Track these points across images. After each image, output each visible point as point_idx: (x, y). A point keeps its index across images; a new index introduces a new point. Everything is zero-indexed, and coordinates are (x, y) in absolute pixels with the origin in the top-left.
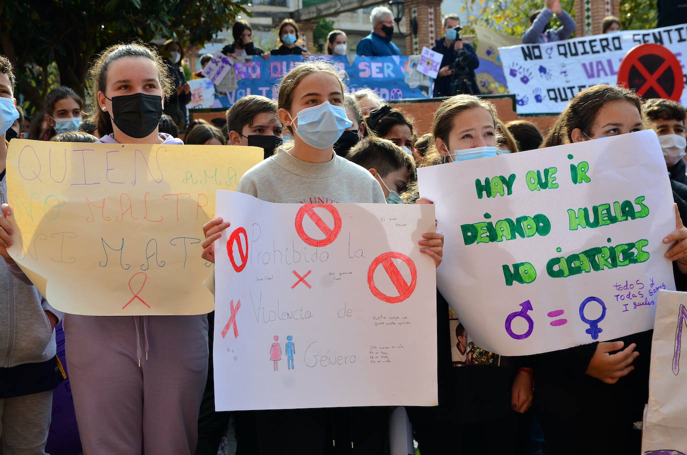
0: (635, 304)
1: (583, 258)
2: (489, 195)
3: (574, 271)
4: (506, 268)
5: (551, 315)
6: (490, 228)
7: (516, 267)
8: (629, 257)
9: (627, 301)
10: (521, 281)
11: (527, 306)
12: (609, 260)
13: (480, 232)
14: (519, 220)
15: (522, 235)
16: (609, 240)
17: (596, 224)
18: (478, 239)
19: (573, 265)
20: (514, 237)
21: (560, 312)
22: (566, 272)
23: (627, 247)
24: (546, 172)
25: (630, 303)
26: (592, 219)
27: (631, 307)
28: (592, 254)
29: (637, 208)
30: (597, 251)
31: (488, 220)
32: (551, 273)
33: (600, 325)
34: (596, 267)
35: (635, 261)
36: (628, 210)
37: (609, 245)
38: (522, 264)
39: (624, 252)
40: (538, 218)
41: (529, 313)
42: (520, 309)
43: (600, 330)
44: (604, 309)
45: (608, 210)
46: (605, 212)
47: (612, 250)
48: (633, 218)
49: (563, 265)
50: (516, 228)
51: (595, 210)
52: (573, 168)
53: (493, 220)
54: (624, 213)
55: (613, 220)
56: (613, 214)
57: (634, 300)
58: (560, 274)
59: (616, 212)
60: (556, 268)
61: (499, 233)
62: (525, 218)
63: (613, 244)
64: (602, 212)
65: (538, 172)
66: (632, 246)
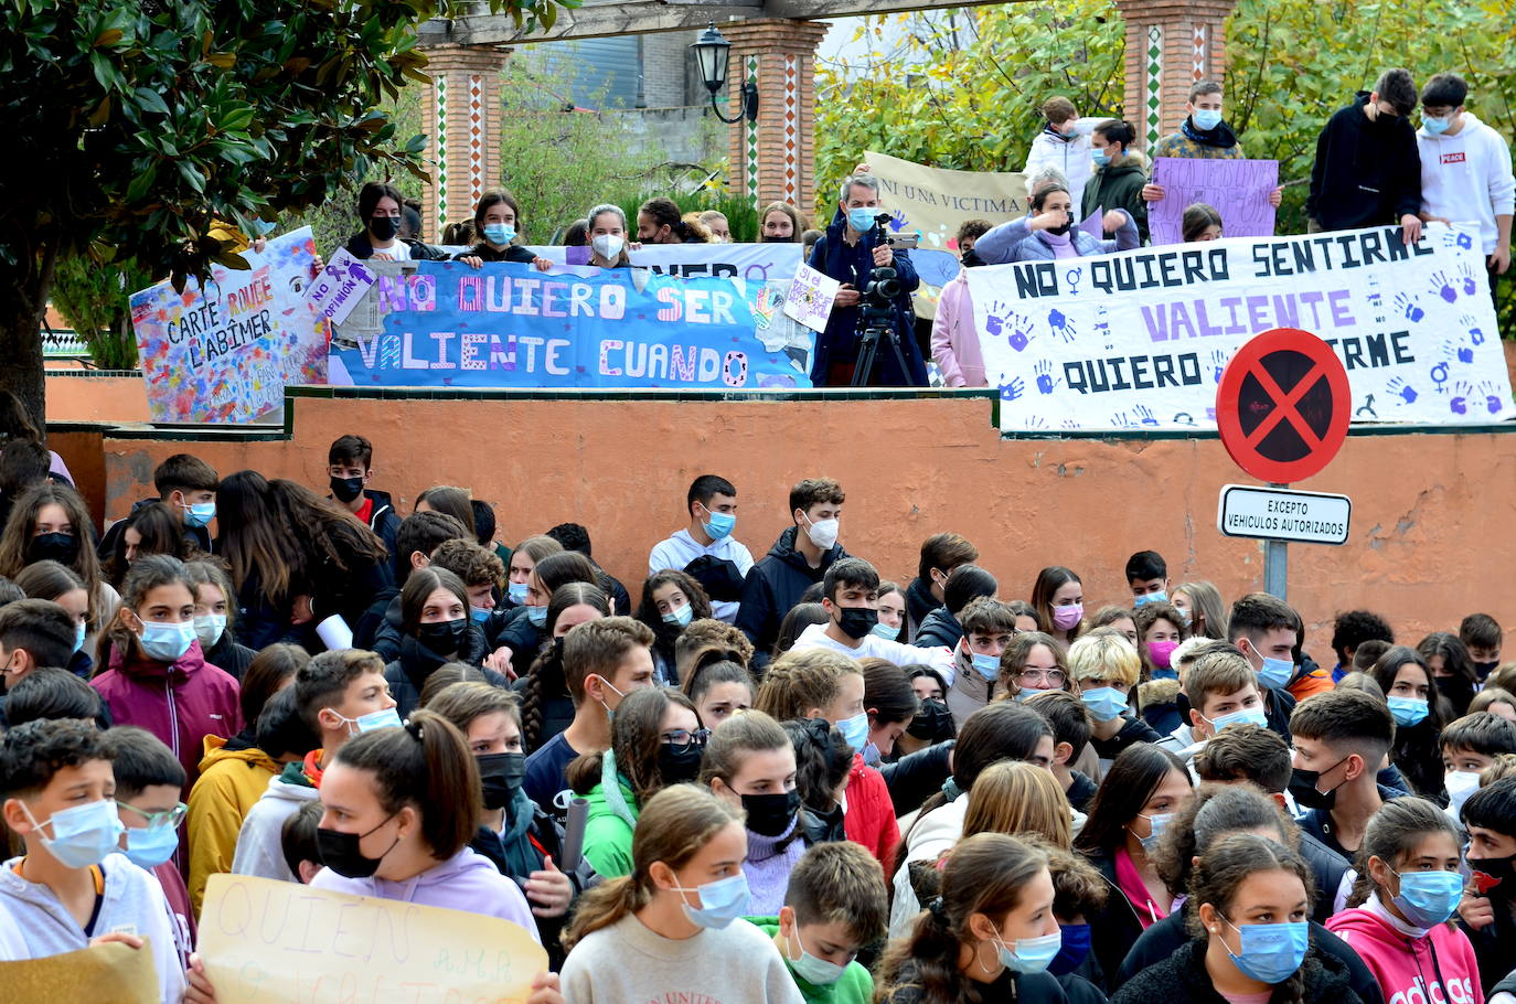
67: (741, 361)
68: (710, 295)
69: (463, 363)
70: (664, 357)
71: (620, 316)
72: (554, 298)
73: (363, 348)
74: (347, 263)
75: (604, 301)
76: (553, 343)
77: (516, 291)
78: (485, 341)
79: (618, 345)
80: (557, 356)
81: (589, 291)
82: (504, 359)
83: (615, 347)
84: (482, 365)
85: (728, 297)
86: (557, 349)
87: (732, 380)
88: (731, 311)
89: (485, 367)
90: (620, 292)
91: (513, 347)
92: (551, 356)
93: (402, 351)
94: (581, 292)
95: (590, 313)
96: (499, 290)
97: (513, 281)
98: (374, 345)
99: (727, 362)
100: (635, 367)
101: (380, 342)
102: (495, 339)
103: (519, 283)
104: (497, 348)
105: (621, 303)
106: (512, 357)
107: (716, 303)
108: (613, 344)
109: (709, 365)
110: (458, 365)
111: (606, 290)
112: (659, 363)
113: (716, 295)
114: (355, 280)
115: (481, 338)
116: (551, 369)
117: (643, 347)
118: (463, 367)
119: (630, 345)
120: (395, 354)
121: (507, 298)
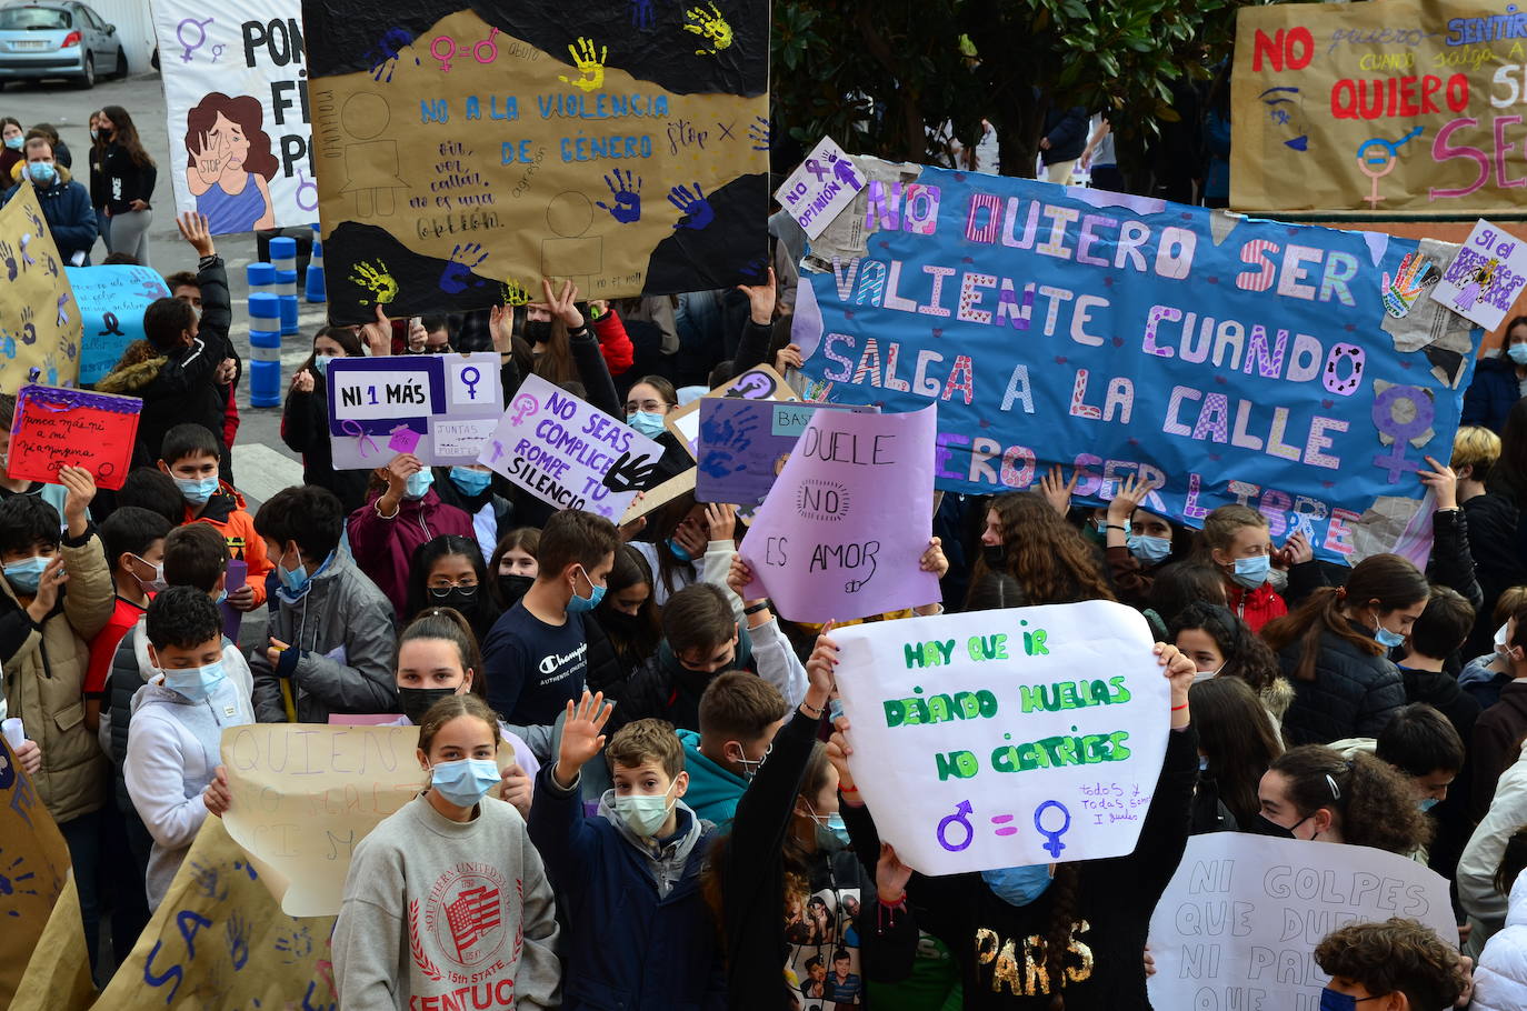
0: (1112, 816)
1: (1038, 748)
2: (921, 663)
3: (1026, 765)
4: (940, 758)
5: (995, 820)
6: (921, 705)
7: (953, 756)
8: (1101, 751)
9: (1099, 810)
10: (958, 774)
11: (966, 807)
12: (1074, 754)
13: (908, 710)
14: (958, 697)
15: (962, 716)
16: (1074, 728)
17: (1056, 706)
18: (906, 719)
19: (1025, 757)
20: (951, 718)
21: (1008, 818)
22: (1017, 766)
23: (1098, 739)
24: (994, 639)
25: (1106, 813)
26: (1051, 700)
27: (1105, 818)
28: (1051, 744)
29: (1113, 691)
30: (1058, 741)
31: (919, 696)
32: (998, 766)
33: (1062, 839)
34: (1056, 761)
35: (1110, 758)
36: (1100, 692)
37: (1074, 735)
38: (961, 753)
39: (1094, 745)
40: (983, 696)
41: (968, 816)
42: (955, 811)
43: (1062, 846)
44: (1068, 817)
45: (1073, 690)
46: (1069, 692)
47: (1079, 743)
48: (1107, 702)
49: (1013, 757)
50: (954, 706)
51: (1056, 689)
52: (1027, 637)
53: (926, 696)
54: (1095, 695)
55: (1080, 703)
56: (1080, 696)
57: (1110, 810)
58: (1008, 767)
59: (1083, 693)
60: (1003, 760)
61: (933, 713)
62: (965, 694)
63: (1079, 734)
64: (1065, 692)
65: (983, 638)
66: (1105, 738)
67: (1355, 359)
68: (1325, 257)
69: (960, 312)
70: (1238, 341)
71: (1182, 274)
72: (1094, 239)
73: (838, 273)
74: (832, 159)
75: (1164, 252)
76: (1085, 301)
77: (1046, 223)
78: (994, 285)
79: (1174, 316)
80: (1088, 318)
81: (1146, 233)
82: (1015, 314)
83: (1170, 318)
84: (985, 318)
85: (1352, 263)
86: (1089, 310)
87: (1337, 384)
88: (1351, 285)
89: (988, 321)
90: (1188, 241)
91: (1029, 298)
92: (1080, 317)
93: (886, 284)
94: (1134, 234)
95: (1141, 265)
96: (1022, 217)
97: (1042, 209)
98: (853, 271)
99: (1333, 358)
100: (1193, 348)
101: (860, 268)
102: (1008, 284)
103: (1050, 211)
104: (1009, 297)
105: (1187, 255)
106: (1027, 312)
107: (1330, 271)
108: (1167, 313)
109: (1305, 360)
110: (955, 313)
111: (1170, 235)
112: (1229, 348)
113: (1334, 258)
114: (840, 182)
115: (989, 281)
116: (1078, 335)
117: (1208, 323)
118: (960, 317)
119: (1191, 318)
120: (876, 286)
121: (1031, 229)
